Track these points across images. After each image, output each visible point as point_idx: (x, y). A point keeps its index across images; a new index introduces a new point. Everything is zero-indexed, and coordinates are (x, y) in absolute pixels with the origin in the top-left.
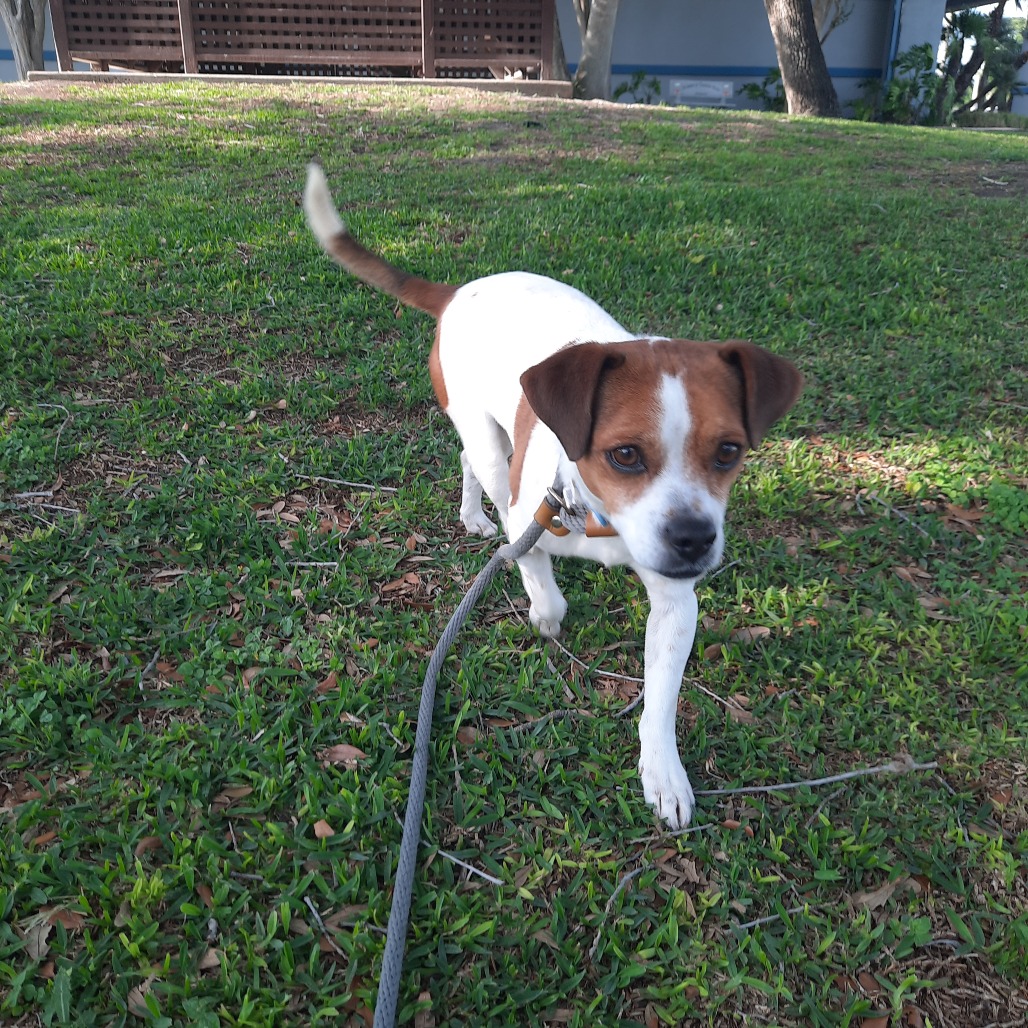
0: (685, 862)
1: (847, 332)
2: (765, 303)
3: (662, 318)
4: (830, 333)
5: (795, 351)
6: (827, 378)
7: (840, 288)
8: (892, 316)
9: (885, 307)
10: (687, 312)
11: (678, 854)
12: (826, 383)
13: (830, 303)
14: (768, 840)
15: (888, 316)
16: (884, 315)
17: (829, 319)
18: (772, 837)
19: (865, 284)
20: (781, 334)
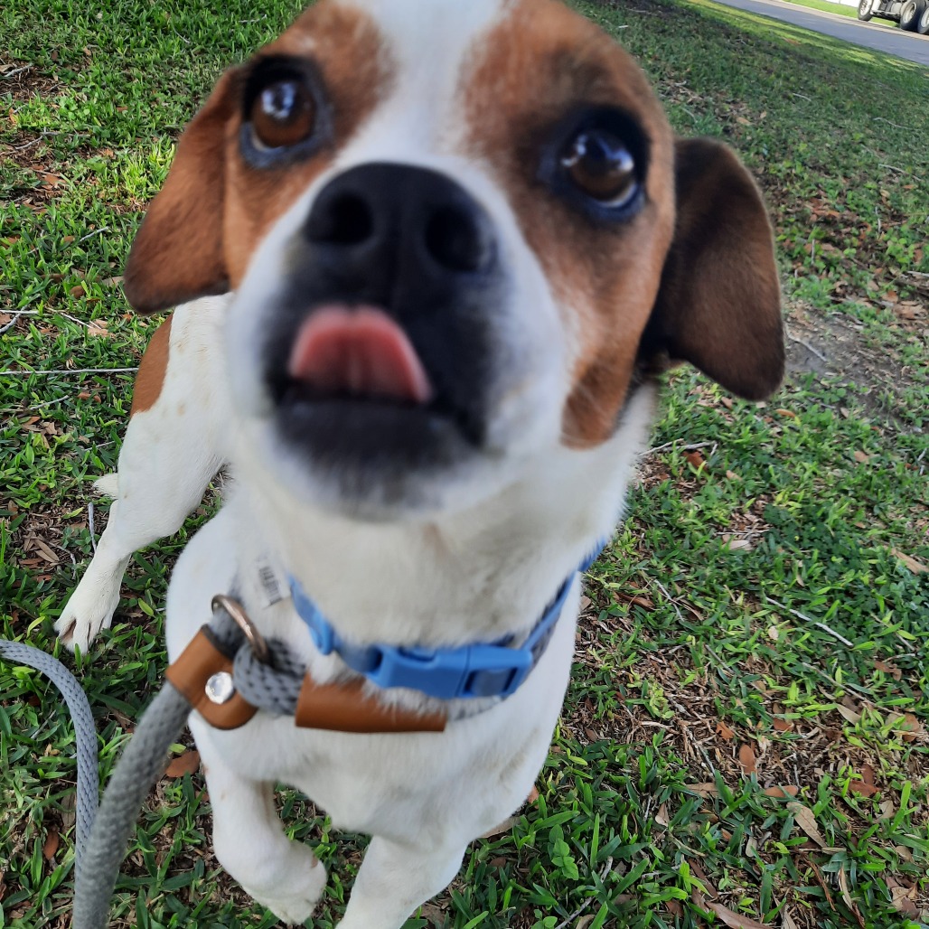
0: (47, 424)
1: (218, 52)
2: (144, 18)
3: (39, 19)
4: (203, 51)
5: (170, 63)
6: (195, 88)
7: (214, 13)
8: (257, 42)
9: (252, 33)
10: (65, 16)
11: (41, 419)
12: (195, 93)
13: (204, 24)
14: (112, 404)
15: (253, 42)
16: (249, 40)
17: (203, 39)
18: (115, 401)
19: (237, 12)
20: (158, 47)
